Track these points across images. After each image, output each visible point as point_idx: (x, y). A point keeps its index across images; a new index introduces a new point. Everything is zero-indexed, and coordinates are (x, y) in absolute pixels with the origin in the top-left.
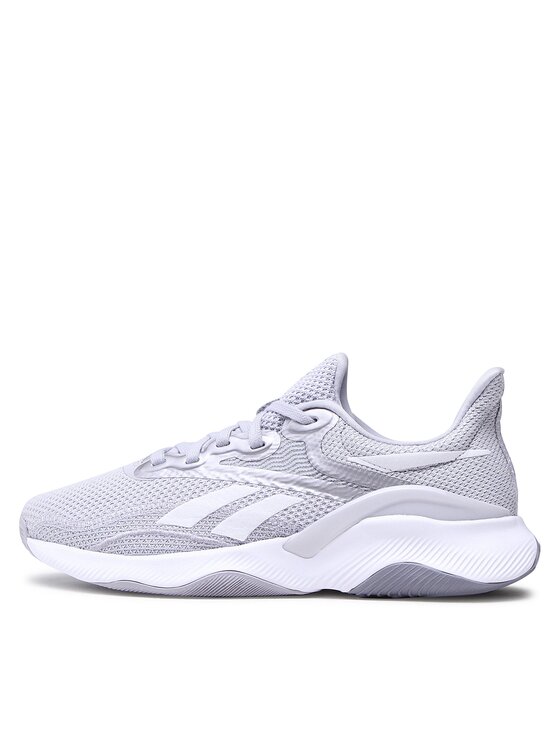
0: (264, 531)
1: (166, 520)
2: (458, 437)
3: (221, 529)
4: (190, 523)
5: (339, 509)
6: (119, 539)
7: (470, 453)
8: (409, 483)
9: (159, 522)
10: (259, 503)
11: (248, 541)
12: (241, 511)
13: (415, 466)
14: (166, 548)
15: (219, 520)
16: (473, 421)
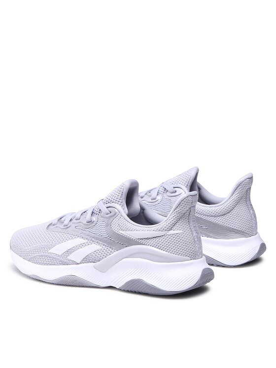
0: (86, 260)
1: (52, 251)
2: (165, 225)
3: (71, 257)
4: (60, 253)
5: (115, 253)
6: (34, 257)
7: (171, 232)
8: (143, 245)
9: (50, 251)
10: (86, 247)
11: (81, 263)
12: (79, 250)
13: (146, 237)
14: (50, 263)
15: (71, 253)
16: (174, 218)
